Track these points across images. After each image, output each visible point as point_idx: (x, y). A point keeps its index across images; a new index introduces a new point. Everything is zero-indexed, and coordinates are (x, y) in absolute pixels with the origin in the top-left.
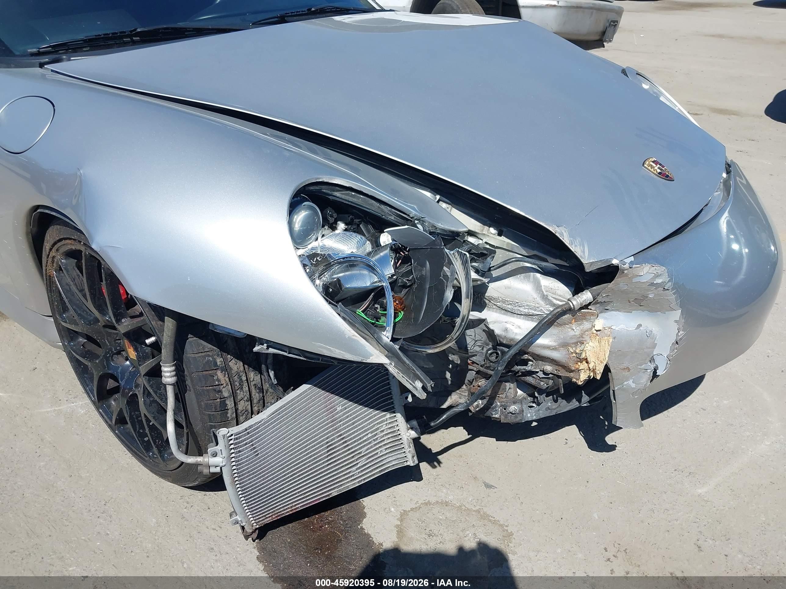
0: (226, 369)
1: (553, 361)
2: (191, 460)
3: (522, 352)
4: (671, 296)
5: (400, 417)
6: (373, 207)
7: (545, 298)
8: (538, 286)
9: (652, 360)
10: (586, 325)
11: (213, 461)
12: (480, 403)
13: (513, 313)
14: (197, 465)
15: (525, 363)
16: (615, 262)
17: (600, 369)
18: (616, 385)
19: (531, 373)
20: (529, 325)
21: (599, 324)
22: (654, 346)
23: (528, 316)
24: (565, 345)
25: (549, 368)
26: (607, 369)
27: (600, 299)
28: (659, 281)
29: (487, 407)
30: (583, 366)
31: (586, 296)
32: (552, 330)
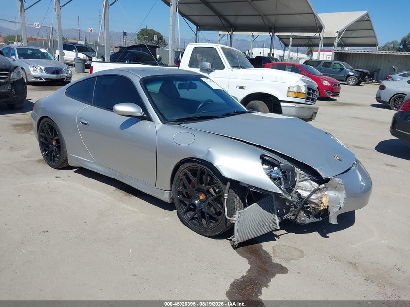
0: (236, 198)
1: (314, 203)
2: (229, 218)
3: (306, 200)
4: (343, 186)
5: (276, 216)
6: (273, 161)
7: (313, 186)
8: (311, 184)
9: (339, 204)
10: (323, 193)
11: (234, 219)
12: (294, 217)
13: (304, 190)
14: (230, 220)
15: (307, 204)
16: (329, 177)
17: (326, 205)
18: (330, 211)
19: (309, 207)
20: (308, 193)
21: (326, 193)
22: (339, 200)
23: (309, 191)
24: (318, 199)
25: (313, 205)
26: (328, 206)
27: (326, 187)
28: (340, 182)
29: (296, 219)
30: (322, 205)
31: (323, 186)
32: (314, 195)
